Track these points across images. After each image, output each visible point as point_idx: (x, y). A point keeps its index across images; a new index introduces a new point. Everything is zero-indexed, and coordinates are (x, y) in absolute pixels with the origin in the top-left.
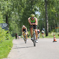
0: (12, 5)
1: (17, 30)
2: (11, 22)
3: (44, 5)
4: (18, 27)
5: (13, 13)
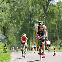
0: (10, 16)
1: (15, 43)
2: (9, 35)
3: (44, 17)
4: (16, 39)
5: (11, 25)
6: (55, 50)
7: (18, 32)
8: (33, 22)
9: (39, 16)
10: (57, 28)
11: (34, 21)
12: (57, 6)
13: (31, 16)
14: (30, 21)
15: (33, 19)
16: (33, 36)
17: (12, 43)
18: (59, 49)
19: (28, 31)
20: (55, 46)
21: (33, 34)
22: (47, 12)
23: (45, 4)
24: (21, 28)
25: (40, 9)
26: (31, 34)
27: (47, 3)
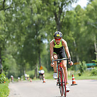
6: (74, 78)
7: (18, 53)
8: (40, 36)
9: (49, 28)
10: (75, 45)
11: (42, 36)
12: (75, 13)
13: (37, 28)
14: (36, 36)
15: (40, 32)
16: (41, 57)
17: (10, 69)
18: (80, 75)
19: (34, 50)
20: (73, 71)
21: (41, 55)
22: (60, 22)
23: (57, 11)
24: (23, 46)
25: (49, 18)
26: (38, 54)
27: (60, 9)
